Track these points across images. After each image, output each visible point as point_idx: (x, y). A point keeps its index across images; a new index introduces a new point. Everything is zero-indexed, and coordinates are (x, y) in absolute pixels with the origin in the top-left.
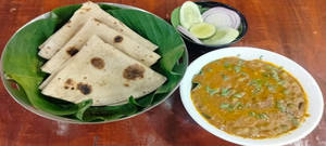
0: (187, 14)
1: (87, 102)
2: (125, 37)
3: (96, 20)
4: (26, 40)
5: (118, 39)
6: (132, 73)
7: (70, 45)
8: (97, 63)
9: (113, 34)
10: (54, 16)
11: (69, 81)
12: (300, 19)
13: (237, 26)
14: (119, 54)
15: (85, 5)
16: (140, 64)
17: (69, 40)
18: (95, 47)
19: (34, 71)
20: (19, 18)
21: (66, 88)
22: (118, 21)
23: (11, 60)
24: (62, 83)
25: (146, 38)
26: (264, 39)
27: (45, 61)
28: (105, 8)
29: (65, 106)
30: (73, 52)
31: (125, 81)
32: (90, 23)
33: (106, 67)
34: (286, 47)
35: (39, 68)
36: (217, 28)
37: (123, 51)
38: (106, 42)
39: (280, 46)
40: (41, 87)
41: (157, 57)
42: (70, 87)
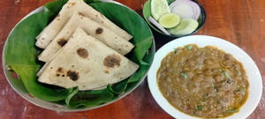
1: (75, 88)
2: (104, 29)
3: (80, 14)
5: (99, 31)
6: (111, 62)
7: (60, 36)
8: (82, 53)
9: (94, 26)
10: (47, 10)
11: (60, 70)
12: (250, 8)
13: (197, 18)
14: (100, 45)
16: (117, 54)
17: (57, 34)
18: (79, 39)
19: (33, 59)
21: (58, 75)
22: (99, 14)
23: (12, 52)
24: (54, 72)
25: (122, 27)
26: (220, 27)
27: (41, 50)
28: (88, 2)
29: (58, 91)
30: (63, 43)
31: (105, 68)
32: (75, 17)
33: (89, 56)
34: (238, 34)
36: (181, 19)
37: (104, 42)
38: (89, 34)
39: (233, 33)
40: (38, 74)
41: (131, 46)
42: (61, 74)
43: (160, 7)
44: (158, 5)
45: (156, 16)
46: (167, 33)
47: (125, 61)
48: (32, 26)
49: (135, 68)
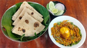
0: (51, 5)
1: (23, 35)
2: (34, 13)
3: (27, 7)
4: (8, 14)
5: (32, 13)
6: (36, 25)
7: (20, 16)
8: (27, 21)
10: (16, 6)
11: (19, 28)
12: (80, 7)
15: (24, 2)
16: (38, 22)
18: (26, 16)
21: (19, 30)
22: (32, 8)
24: (17, 29)
25: (40, 13)
26: (71, 14)
28: (29, 3)
30: (20, 18)
31: (34, 28)
33: (29, 23)
34: (77, 16)
35: (12, 23)
36: (59, 10)
37: (34, 18)
38: (29, 14)
39: (75, 16)
40: (12, 30)
41: (43, 19)
46: (54, 15)
47: (40, 25)
48: (11, 12)
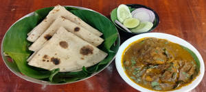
1: (56, 70)
2: (81, 28)
3: (63, 17)
4: (18, 31)
5: (77, 29)
6: (86, 51)
7: (46, 33)
8: (63, 44)
9: (74, 26)
10: (37, 15)
11: (45, 57)
12: (194, 15)
13: (153, 21)
14: (77, 39)
15: (56, 8)
16: (90, 45)
17: (44, 31)
18: (62, 35)
19: (24, 49)
20: (17, 15)
21: (44, 61)
22: (77, 17)
23: (9, 43)
24: (41, 58)
25: (95, 27)
26: (171, 28)
27: (31, 43)
28: (69, 9)
29: (44, 72)
30: (48, 38)
31: (81, 56)
32: (59, 20)
33: (69, 47)
34: (185, 33)
35: (27, 48)
36: (140, 22)
37: (80, 37)
38: (69, 31)
39: (181, 32)
40: (28, 60)
41: (101, 40)
42: (46, 60)
43: (124, 14)
44: (122, 12)
45: (121, 20)
46: (129, 31)
47: (96, 50)
48: (25, 26)
49: (104, 55)
